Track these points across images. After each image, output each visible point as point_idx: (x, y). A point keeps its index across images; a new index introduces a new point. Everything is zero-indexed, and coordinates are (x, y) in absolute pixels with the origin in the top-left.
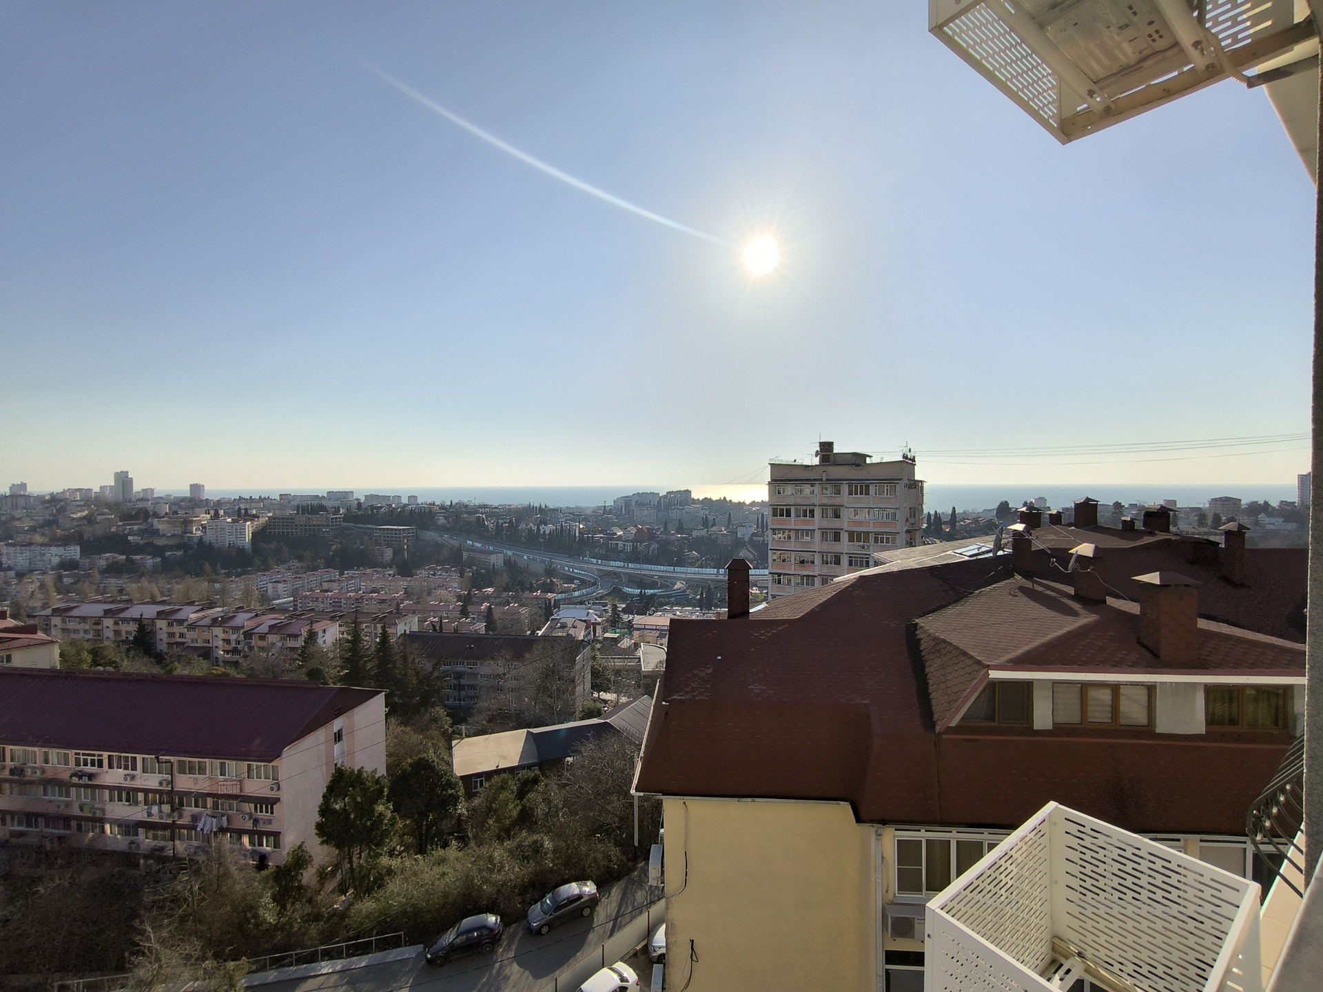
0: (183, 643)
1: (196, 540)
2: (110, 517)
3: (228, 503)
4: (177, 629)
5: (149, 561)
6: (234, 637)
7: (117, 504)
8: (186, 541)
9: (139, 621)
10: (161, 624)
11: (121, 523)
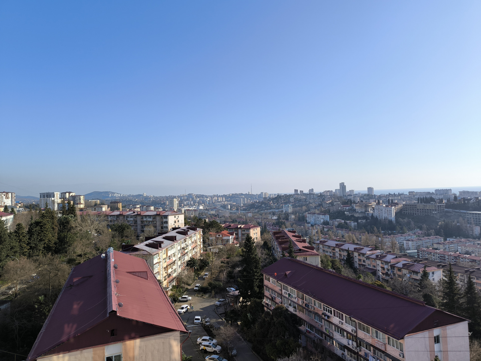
0: (365, 265)
1: (370, 215)
2: (338, 203)
3: (384, 196)
4: (362, 258)
5: (353, 224)
6: (386, 267)
7: (341, 197)
8: (366, 215)
9: (348, 251)
10: (356, 254)
11: (342, 206)
